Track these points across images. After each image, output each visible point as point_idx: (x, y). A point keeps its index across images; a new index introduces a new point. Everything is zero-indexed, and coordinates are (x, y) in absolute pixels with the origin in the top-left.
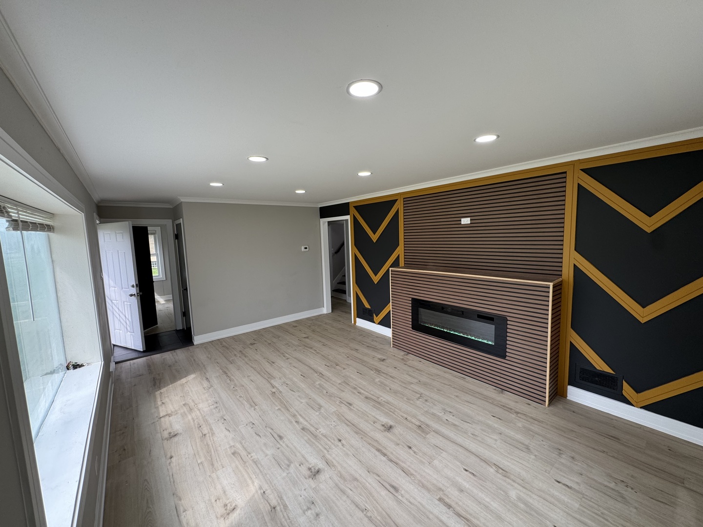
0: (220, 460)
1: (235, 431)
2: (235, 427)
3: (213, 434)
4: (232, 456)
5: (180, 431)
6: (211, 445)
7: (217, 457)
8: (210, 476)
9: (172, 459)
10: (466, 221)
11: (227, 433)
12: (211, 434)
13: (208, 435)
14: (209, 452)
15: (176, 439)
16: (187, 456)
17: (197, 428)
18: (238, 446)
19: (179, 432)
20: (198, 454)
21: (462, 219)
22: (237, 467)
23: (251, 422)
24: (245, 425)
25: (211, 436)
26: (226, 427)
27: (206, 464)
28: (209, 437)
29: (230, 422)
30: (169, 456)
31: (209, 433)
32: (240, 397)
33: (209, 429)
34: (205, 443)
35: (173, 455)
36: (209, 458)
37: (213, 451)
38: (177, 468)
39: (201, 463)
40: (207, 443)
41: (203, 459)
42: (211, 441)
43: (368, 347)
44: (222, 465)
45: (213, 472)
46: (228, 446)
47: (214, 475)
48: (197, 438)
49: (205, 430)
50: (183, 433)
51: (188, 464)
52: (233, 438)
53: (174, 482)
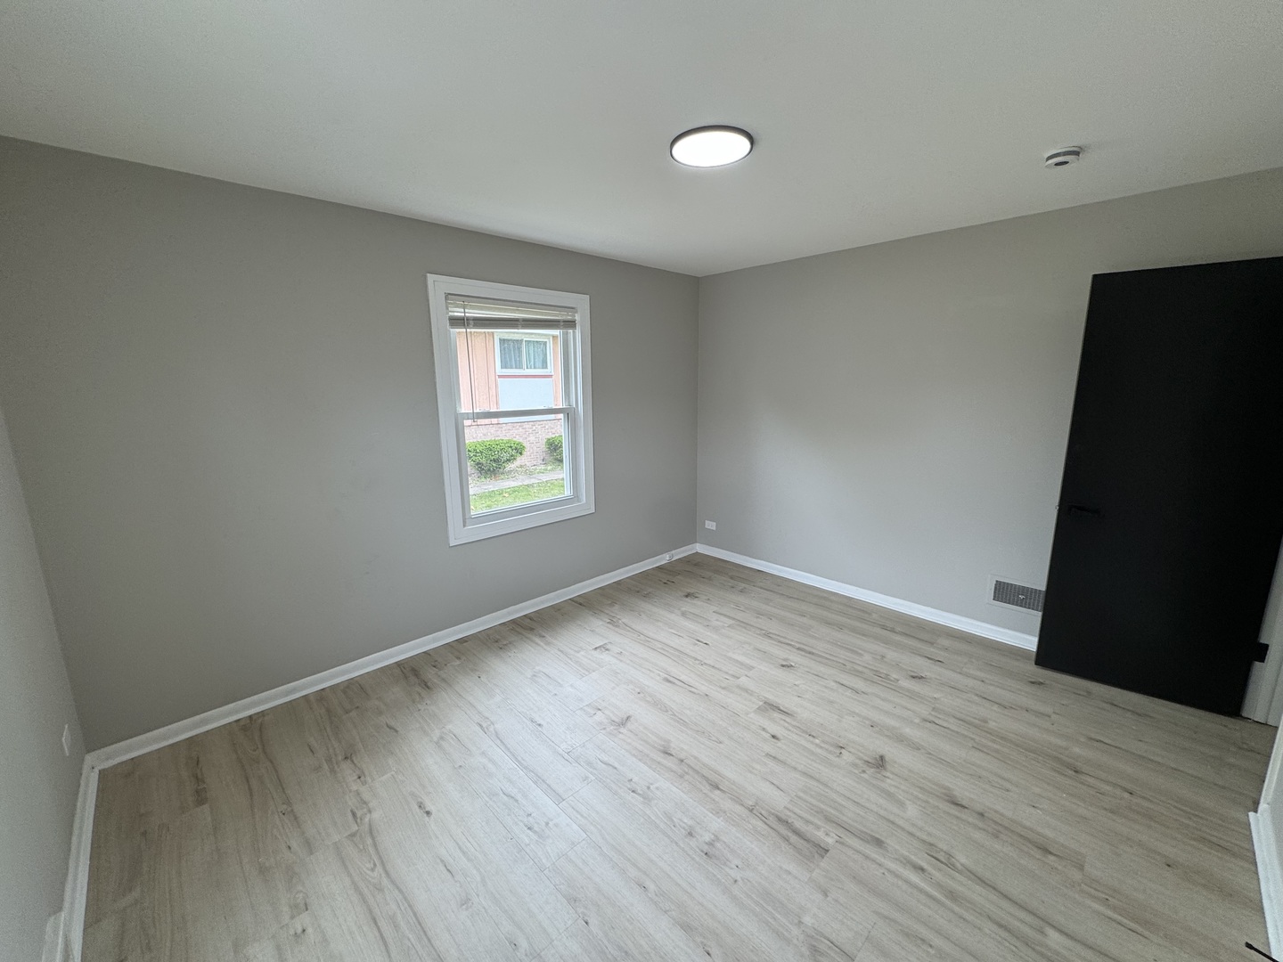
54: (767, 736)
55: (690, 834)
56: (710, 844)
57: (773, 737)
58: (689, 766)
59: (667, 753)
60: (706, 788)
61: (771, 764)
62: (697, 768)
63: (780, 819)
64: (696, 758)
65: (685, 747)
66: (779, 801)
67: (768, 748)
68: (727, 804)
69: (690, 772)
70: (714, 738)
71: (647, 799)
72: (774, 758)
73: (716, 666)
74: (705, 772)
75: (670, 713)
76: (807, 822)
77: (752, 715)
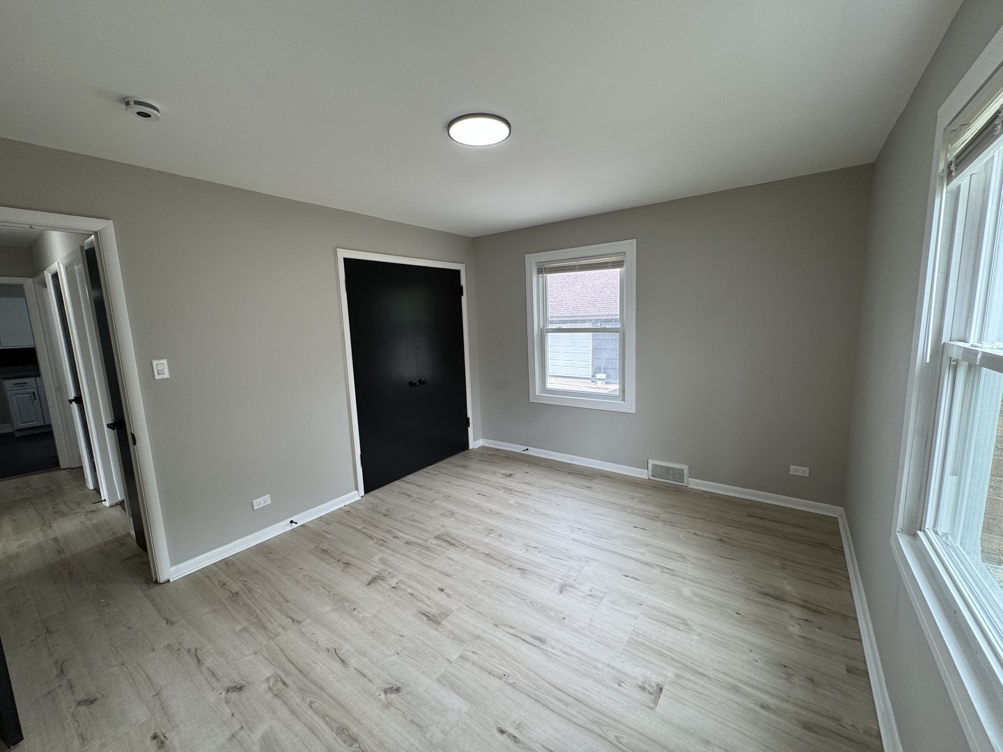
54: (447, 591)
55: (500, 535)
56: (490, 533)
57: (442, 590)
58: (505, 564)
59: (522, 570)
60: (493, 553)
61: (449, 570)
62: (499, 563)
63: (454, 545)
64: (501, 569)
65: (509, 574)
66: (452, 553)
67: (449, 581)
68: (481, 548)
69: (504, 561)
70: (488, 583)
71: (526, 545)
72: (446, 575)
73: (487, 674)
74: (494, 562)
75: (528, 601)
76: (439, 546)
77: (455, 607)
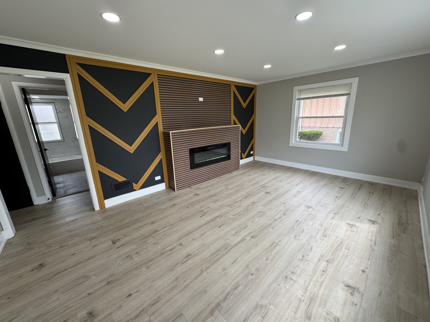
0: (335, 240)
1: (309, 244)
2: (305, 246)
3: (322, 256)
4: (327, 236)
5: (341, 286)
6: (331, 252)
7: (335, 243)
8: (348, 240)
9: (363, 269)
10: (201, 99)
11: (314, 248)
12: (324, 257)
13: (326, 259)
14: (336, 250)
15: (351, 282)
16: (352, 261)
17: (327, 272)
18: (318, 237)
19: (343, 286)
20: (344, 255)
21: (200, 98)
22: (331, 232)
23: (294, 238)
24: (300, 241)
25: (325, 257)
26: (309, 251)
27: (345, 246)
28: (326, 257)
29: (303, 251)
30: (365, 274)
31: (324, 260)
32: (267, 260)
33: (321, 262)
34: (333, 256)
35: (361, 272)
36: (340, 247)
37: (334, 248)
38: (363, 260)
39: (346, 249)
40: (332, 255)
41: (344, 250)
42: (329, 254)
43: (170, 200)
44: (337, 238)
45: (344, 240)
46: (323, 242)
47: (345, 238)
48: (335, 265)
49: (323, 264)
50: (341, 281)
51: (354, 256)
52: (316, 242)
53: (370, 255)
